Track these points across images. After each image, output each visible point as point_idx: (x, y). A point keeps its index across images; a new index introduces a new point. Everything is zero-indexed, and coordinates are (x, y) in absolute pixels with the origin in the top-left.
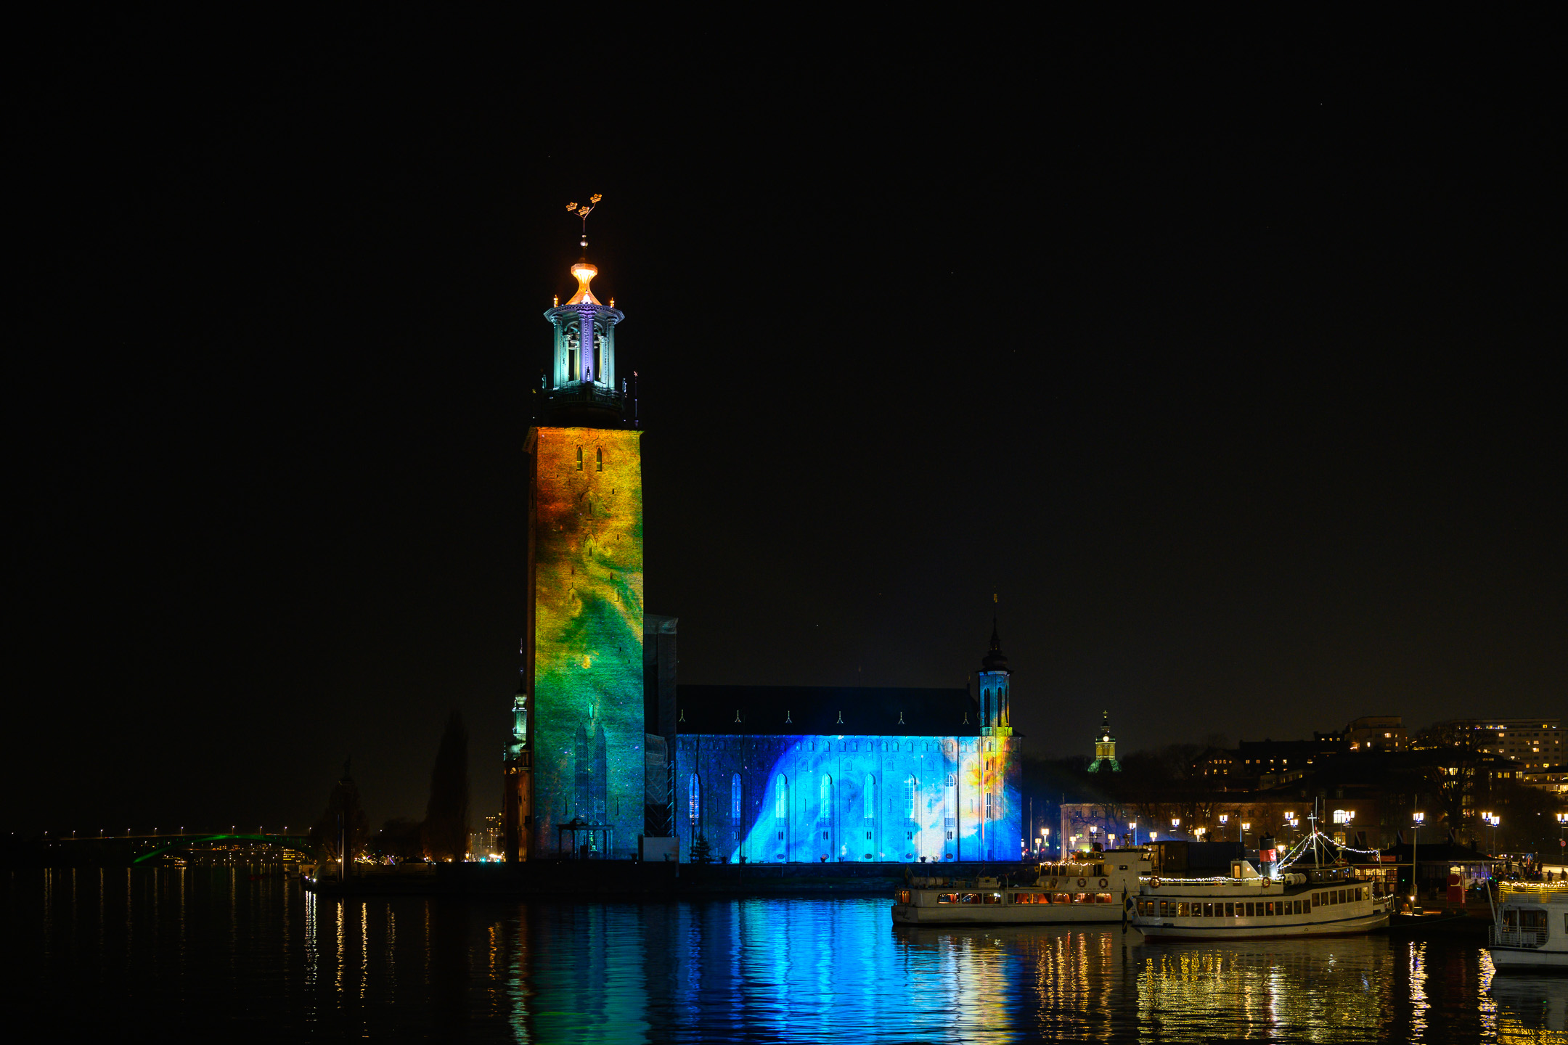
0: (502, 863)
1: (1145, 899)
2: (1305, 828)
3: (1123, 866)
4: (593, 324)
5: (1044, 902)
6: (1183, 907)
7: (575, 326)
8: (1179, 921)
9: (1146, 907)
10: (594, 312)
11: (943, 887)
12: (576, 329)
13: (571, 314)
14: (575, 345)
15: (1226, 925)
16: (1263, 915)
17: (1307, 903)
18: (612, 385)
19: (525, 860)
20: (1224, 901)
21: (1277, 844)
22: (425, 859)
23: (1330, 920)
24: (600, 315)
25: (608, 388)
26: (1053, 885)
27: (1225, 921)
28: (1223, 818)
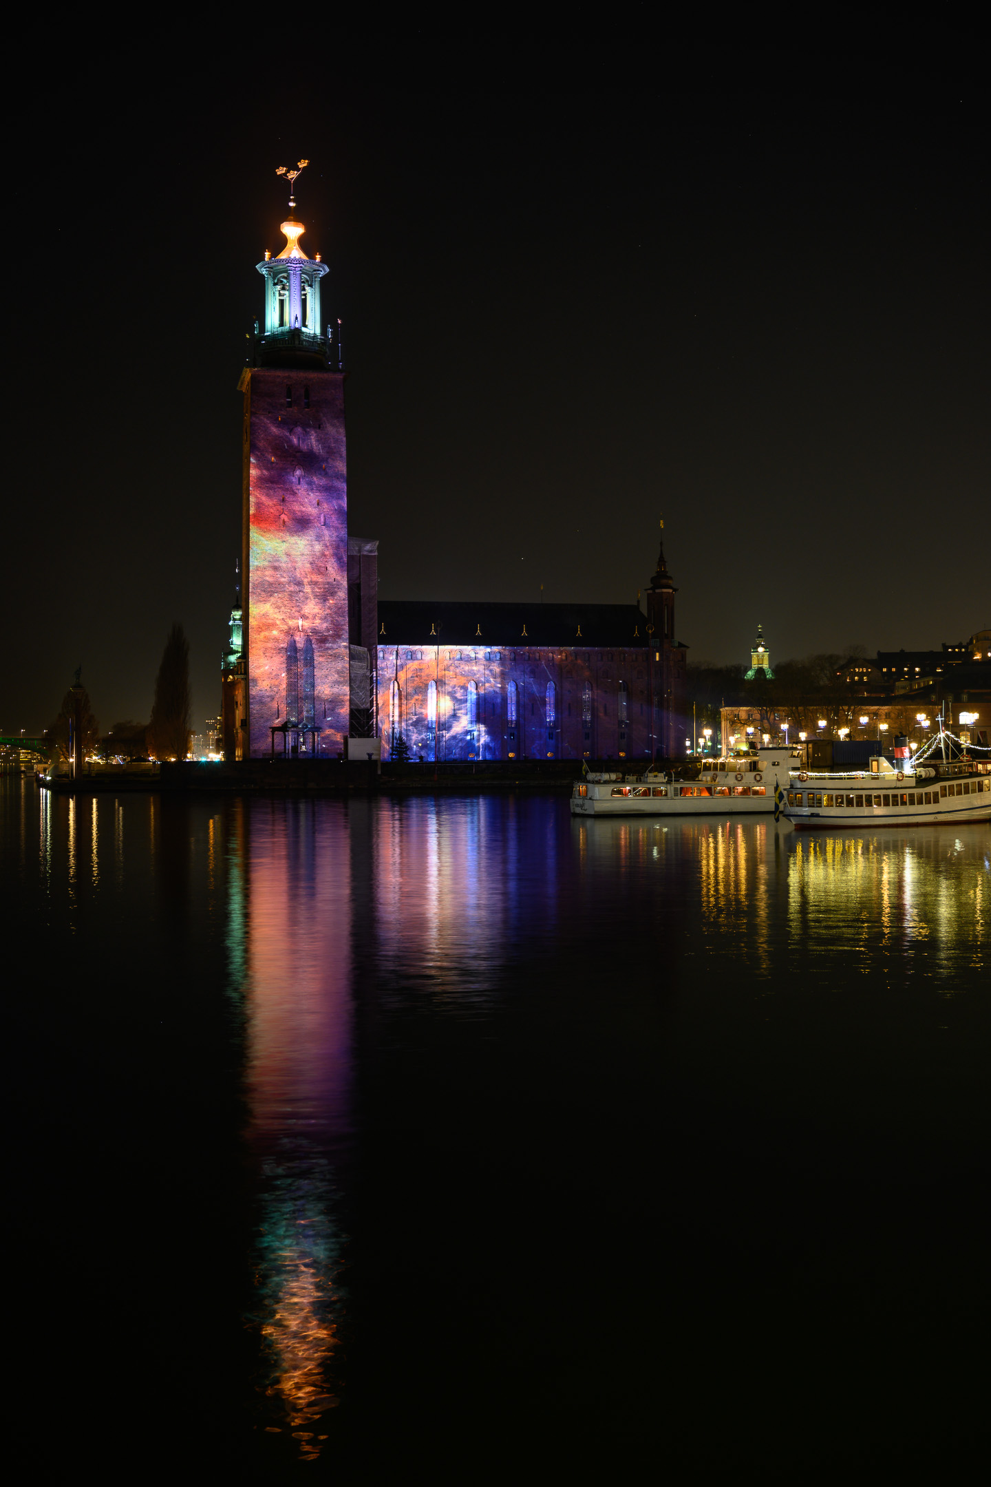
0: (221, 762)
1: (795, 791)
2: (935, 728)
3: (775, 762)
4: (301, 276)
5: (706, 794)
6: (828, 799)
7: (284, 277)
8: (823, 811)
9: (796, 799)
10: (301, 265)
11: (615, 782)
12: (285, 281)
13: (281, 267)
14: (284, 295)
15: (865, 815)
16: (897, 805)
17: (936, 794)
18: (318, 332)
19: (241, 759)
20: (864, 793)
21: (910, 742)
22: (150, 758)
23: (957, 809)
24: (306, 268)
25: (315, 334)
26: (714, 779)
27: (865, 811)
28: (864, 720)
